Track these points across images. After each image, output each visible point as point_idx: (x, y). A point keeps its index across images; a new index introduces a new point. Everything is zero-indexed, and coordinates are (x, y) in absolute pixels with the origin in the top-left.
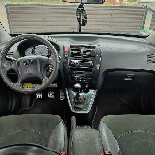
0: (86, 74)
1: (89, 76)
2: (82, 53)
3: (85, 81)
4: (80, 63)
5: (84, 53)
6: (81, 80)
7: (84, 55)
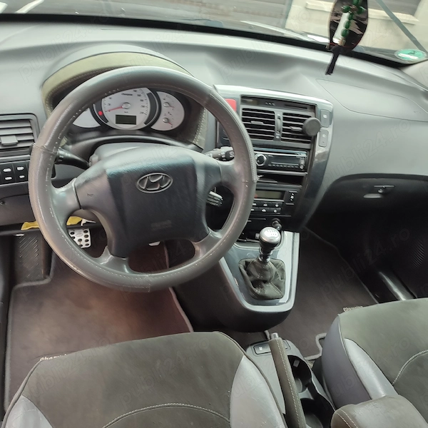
0: (283, 192)
1: (292, 197)
2: (279, 123)
3: (275, 211)
4: (269, 158)
5: (284, 124)
6: (264, 210)
7: (284, 130)
